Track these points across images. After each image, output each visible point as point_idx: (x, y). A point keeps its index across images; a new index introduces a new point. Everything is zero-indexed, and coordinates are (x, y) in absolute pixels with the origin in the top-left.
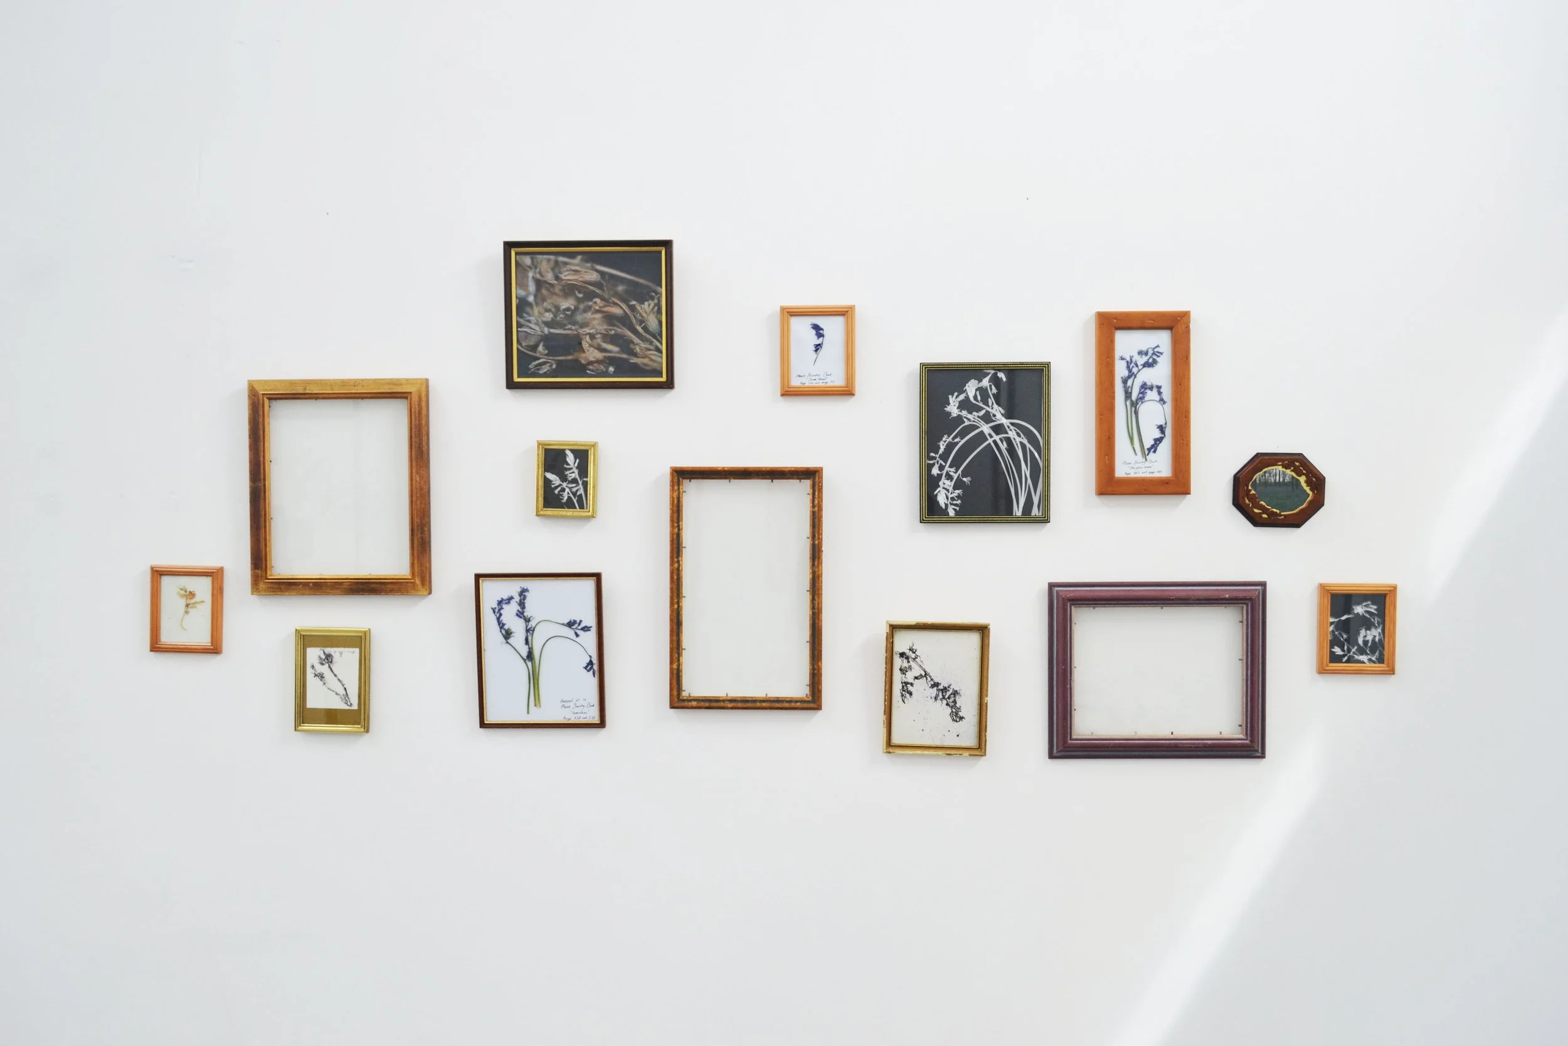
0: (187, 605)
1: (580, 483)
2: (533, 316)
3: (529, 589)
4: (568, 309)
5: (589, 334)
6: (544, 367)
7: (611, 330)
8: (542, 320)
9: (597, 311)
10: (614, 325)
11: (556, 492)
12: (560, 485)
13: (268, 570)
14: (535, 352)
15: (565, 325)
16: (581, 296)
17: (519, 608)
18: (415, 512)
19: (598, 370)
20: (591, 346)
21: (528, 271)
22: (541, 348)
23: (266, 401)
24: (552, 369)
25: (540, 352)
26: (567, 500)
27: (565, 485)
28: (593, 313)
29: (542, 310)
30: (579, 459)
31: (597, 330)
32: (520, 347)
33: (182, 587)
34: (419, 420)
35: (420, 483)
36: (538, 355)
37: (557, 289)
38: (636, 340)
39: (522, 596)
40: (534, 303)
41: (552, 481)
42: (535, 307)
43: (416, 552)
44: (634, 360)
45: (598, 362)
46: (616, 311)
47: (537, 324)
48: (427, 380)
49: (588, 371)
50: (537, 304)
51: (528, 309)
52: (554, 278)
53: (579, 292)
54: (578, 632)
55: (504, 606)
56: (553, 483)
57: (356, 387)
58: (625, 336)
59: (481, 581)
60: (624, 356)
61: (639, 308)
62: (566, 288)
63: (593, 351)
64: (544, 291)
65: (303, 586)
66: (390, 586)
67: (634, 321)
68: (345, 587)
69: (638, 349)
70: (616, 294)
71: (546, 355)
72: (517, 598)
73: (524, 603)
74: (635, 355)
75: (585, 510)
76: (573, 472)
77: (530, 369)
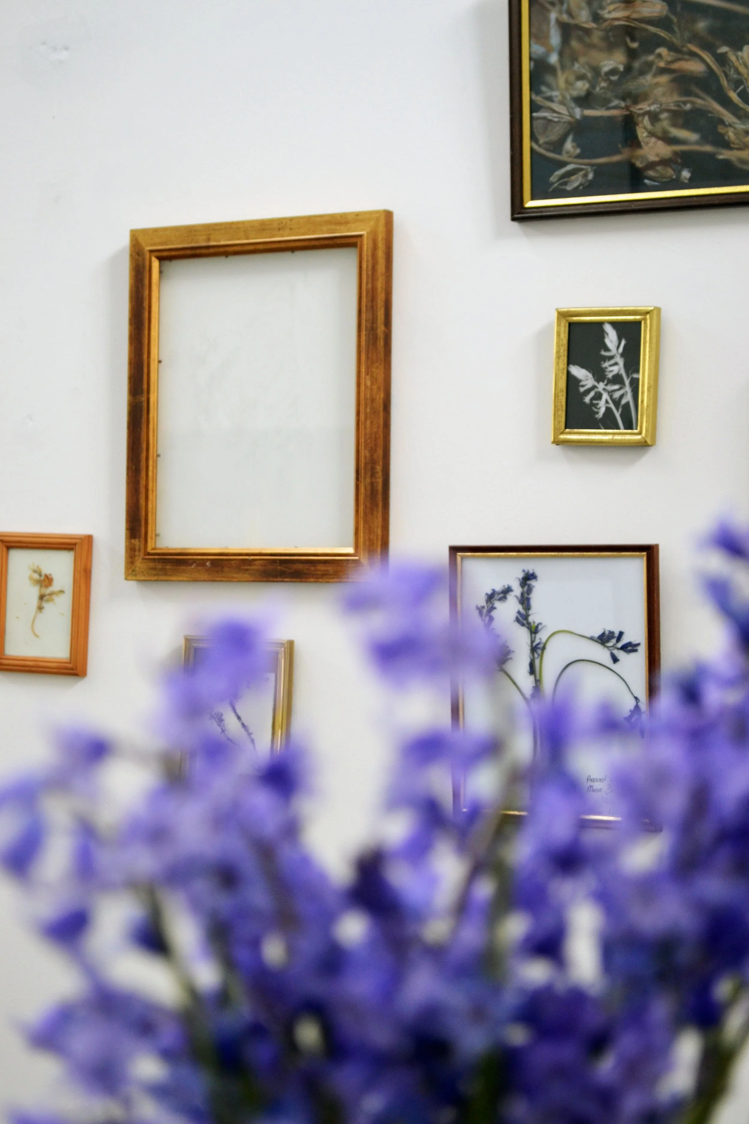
0: (42, 597)
1: (627, 382)
2: (558, 89)
3: (538, 573)
4: (613, 72)
5: (649, 113)
6: (573, 178)
7: (685, 103)
8: (570, 95)
9: (662, 71)
10: (688, 93)
11: (587, 399)
12: (594, 387)
13: (149, 540)
14: (560, 153)
15: (609, 101)
16: (635, 45)
17: (520, 607)
18: (362, 440)
19: (662, 178)
20: (652, 134)
21: (548, 11)
22: (569, 145)
23: (156, 263)
24: (587, 181)
25: (568, 152)
26: (604, 414)
27: (601, 386)
28: (655, 75)
29: (572, 78)
30: (626, 340)
31: (661, 105)
32: (535, 147)
33: (36, 569)
34: (373, 283)
35: (372, 390)
36: (564, 157)
37: (596, 38)
38: (728, 117)
39: (526, 588)
40: (558, 67)
41: (580, 381)
42: (559, 73)
43: (362, 508)
44: (724, 155)
45: (664, 162)
46: (694, 67)
47: (562, 103)
48: (388, 216)
49: (647, 181)
50: (563, 67)
51: (549, 78)
52: (591, 18)
53: (633, 40)
54: (616, 652)
55: (497, 604)
56: (581, 384)
57: (281, 232)
58: (710, 112)
59: (459, 559)
60: (708, 148)
61: (733, 58)
62: (611, 34)
63: (655, 143)
64: (575, 44)
65: (199, 565)
66: (321, 567)
67: (724, 83)
68: (257, 567)
69: (731, 135)
70: (696, 38)
71: (578, 157)
72: (517, 590)
73: (528, 599)
74: (727, 145)
75: (635, 431)
76: (616, 364)
77: (553, 183)
